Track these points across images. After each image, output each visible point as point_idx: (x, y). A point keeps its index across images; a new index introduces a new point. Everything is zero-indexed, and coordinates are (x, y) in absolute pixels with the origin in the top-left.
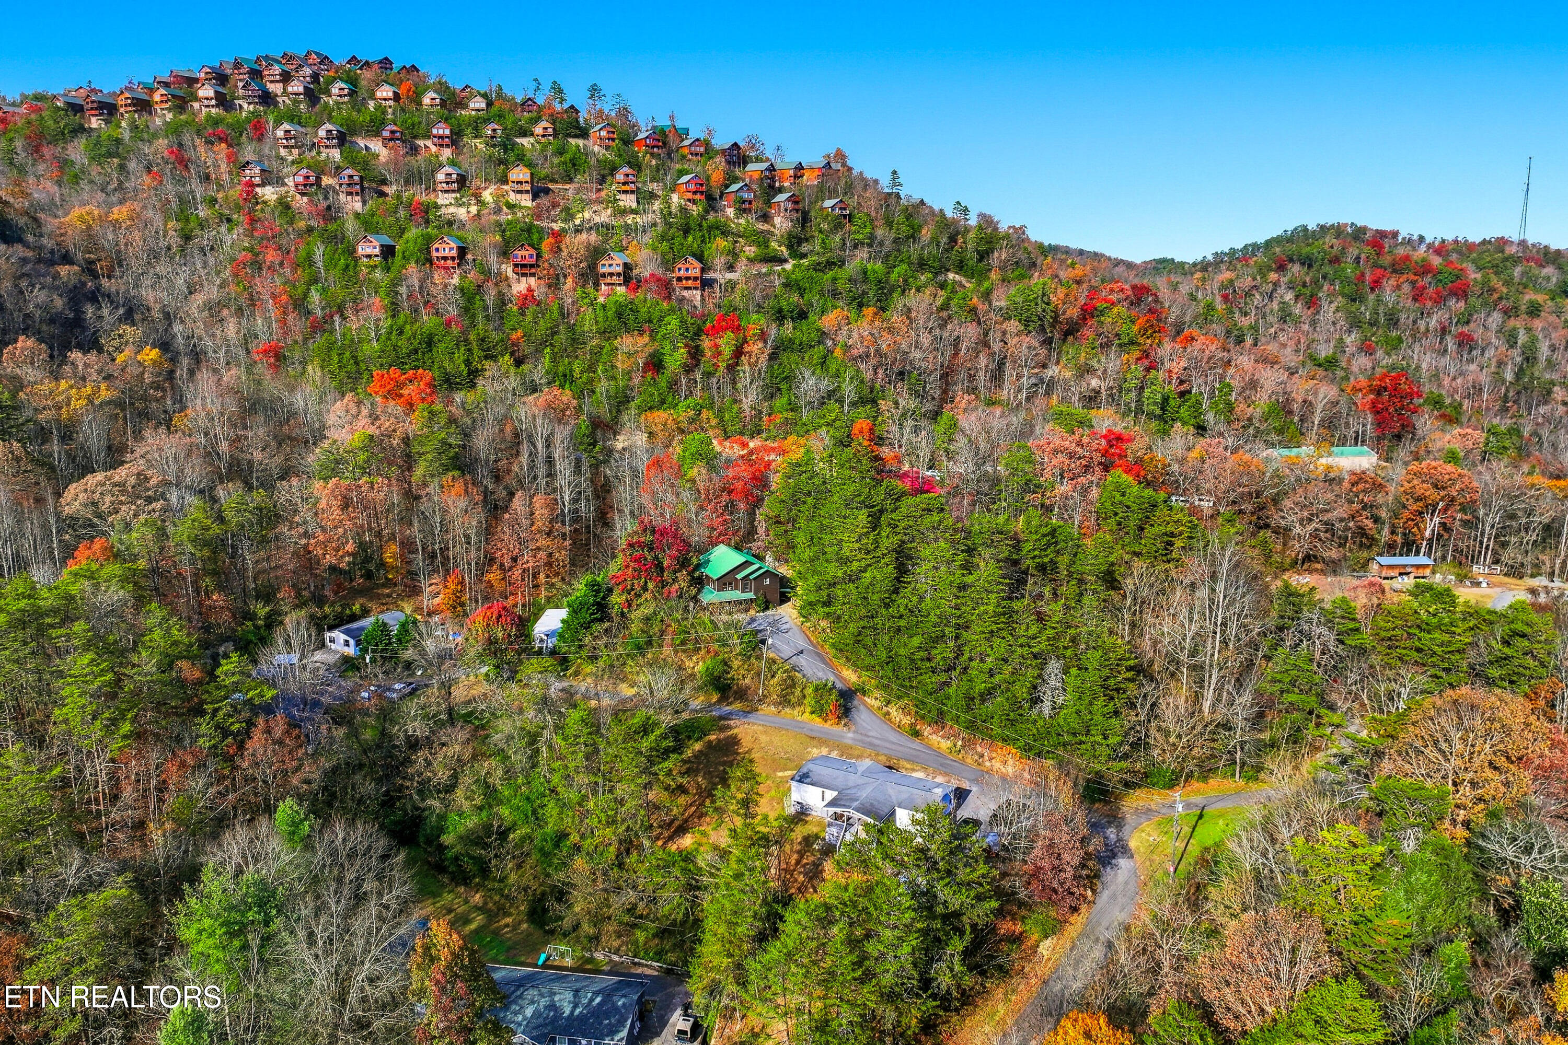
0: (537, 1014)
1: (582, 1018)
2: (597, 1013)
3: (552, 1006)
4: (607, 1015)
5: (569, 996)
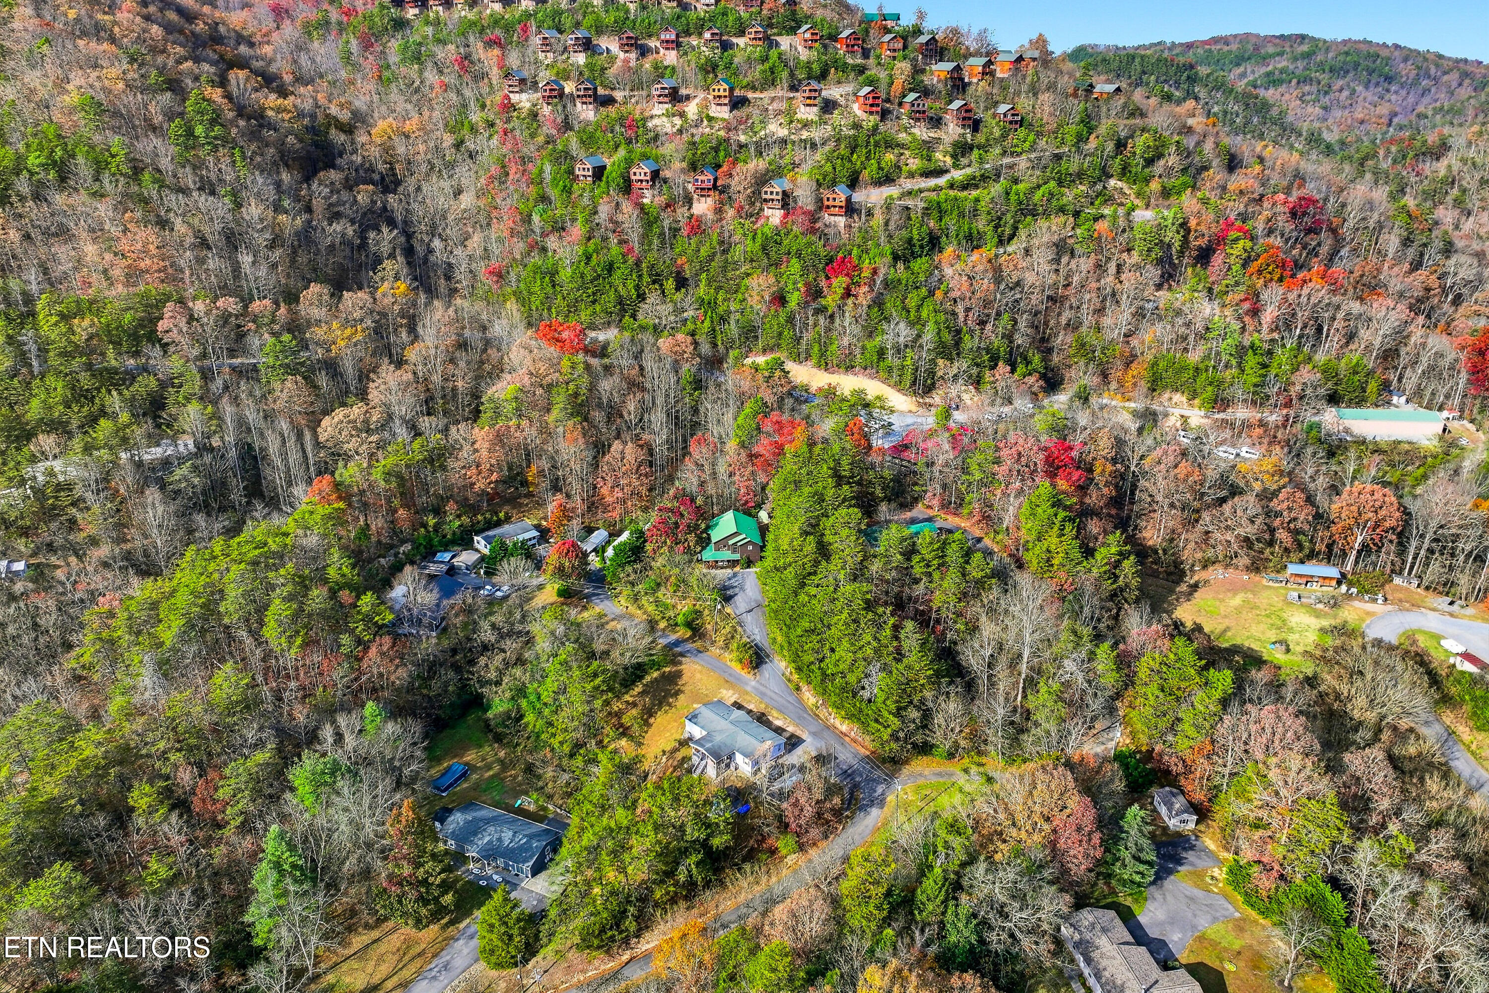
0: (490, 842)
1: (513, 850)
2: (522, 849)
3: (500, 839)
4: (526, 851)
5: (510, 834)
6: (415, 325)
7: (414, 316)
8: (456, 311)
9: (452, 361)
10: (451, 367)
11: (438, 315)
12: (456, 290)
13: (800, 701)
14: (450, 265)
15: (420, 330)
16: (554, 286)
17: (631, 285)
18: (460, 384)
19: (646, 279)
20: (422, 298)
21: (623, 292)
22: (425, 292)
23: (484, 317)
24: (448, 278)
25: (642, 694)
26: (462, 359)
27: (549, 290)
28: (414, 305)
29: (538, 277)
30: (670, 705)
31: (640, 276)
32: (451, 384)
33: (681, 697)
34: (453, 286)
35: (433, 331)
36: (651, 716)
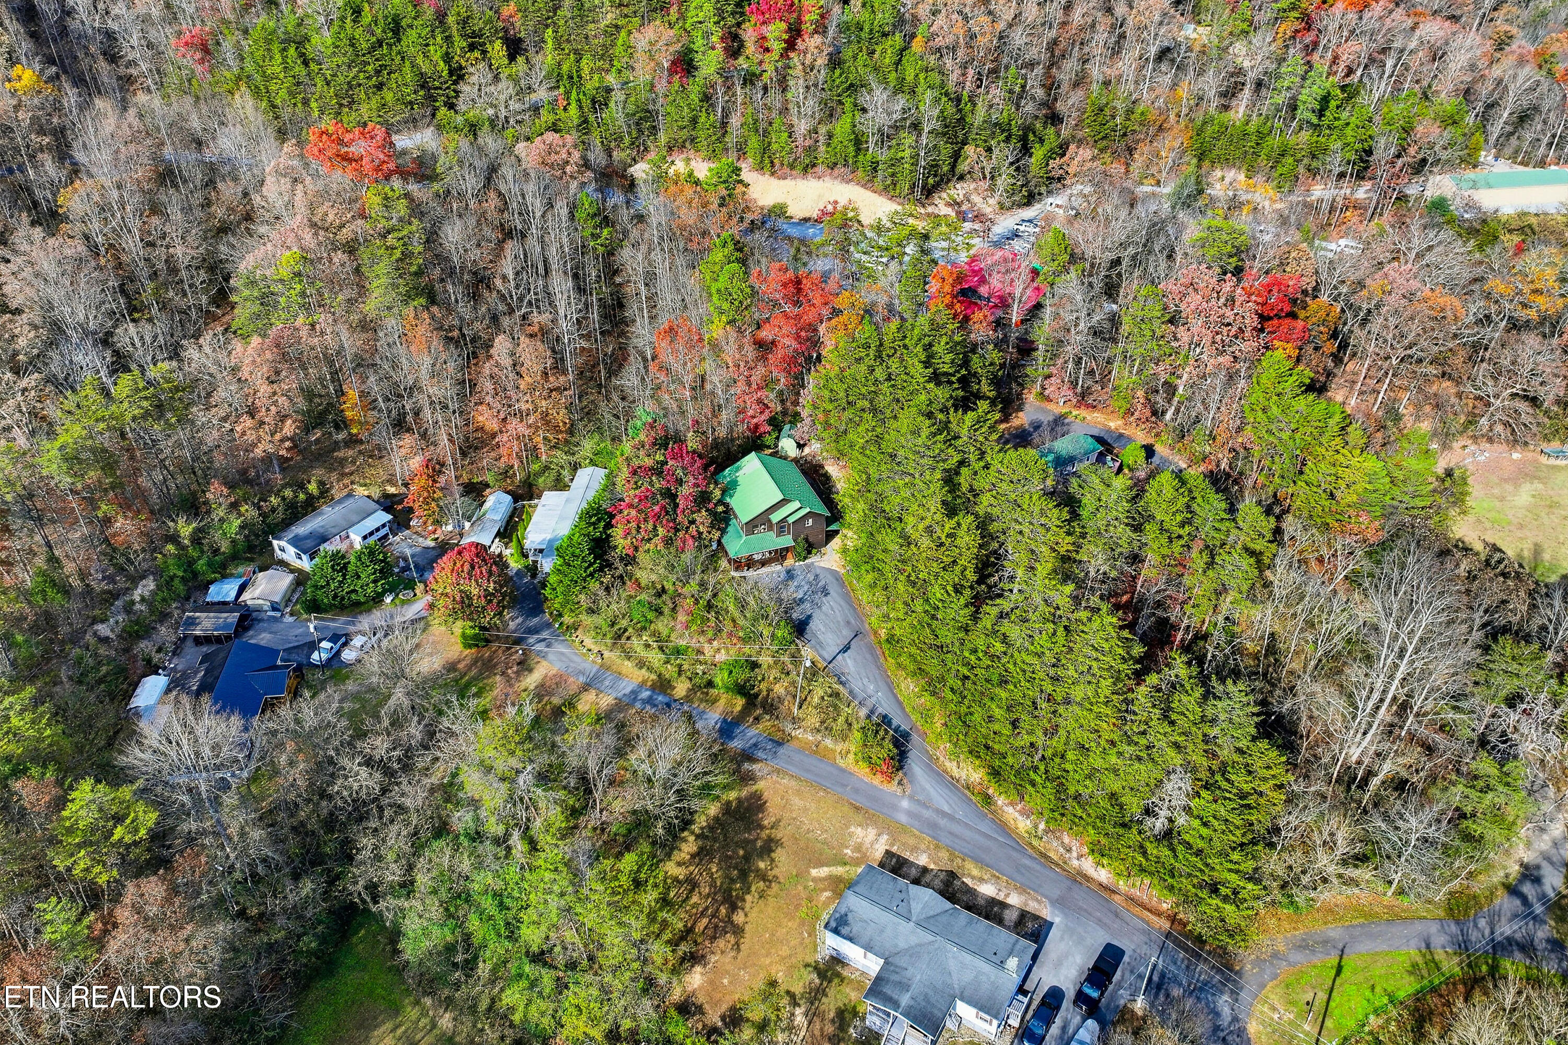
6: (69, 146)
7: (63, 130)
8: (141, 116)
9: (156, 209)
10: (155, 221)
11: (109, 124)
12: (130, 79)
13: (1004, 827)
14: (110, 36)
15: (80, 156)
16: (306, 63)
17: (436, 54)
18: (179, 251)
19: (460, 43)
20: (71, 96)
21: (425, 68)
22: (75, 84)
23: (195, 123)
24: (113, 58)
25: (701, 855)
26: (173, 201)
27: (300, 70)
28: (57, 107)
29: (276, 48)
30: (763, 877)
31: (448, 39)
32: (160, 252)
33: (780, 855)
34: (122, 71)
35: (105, 156)
36: (733, 908)
